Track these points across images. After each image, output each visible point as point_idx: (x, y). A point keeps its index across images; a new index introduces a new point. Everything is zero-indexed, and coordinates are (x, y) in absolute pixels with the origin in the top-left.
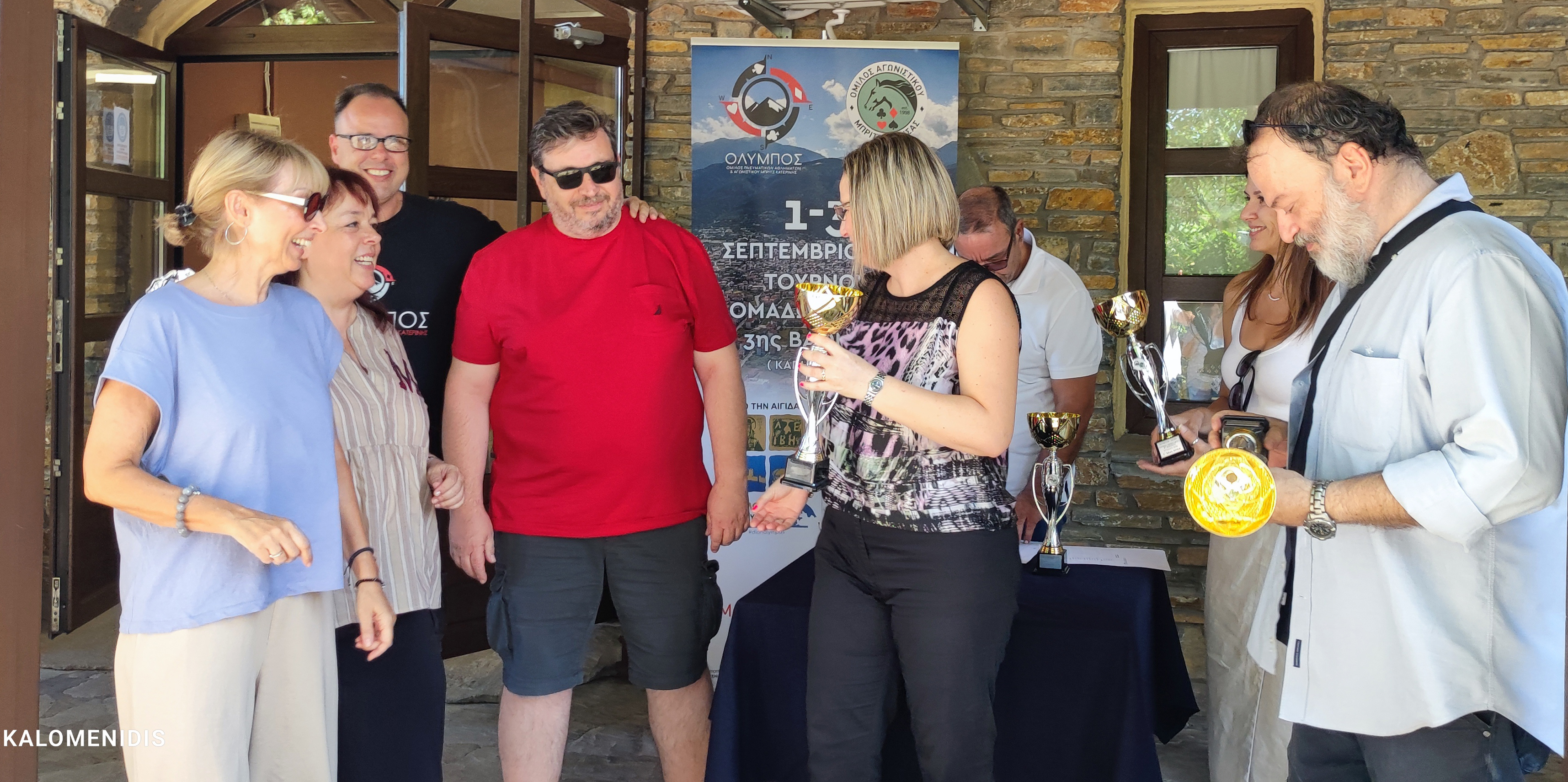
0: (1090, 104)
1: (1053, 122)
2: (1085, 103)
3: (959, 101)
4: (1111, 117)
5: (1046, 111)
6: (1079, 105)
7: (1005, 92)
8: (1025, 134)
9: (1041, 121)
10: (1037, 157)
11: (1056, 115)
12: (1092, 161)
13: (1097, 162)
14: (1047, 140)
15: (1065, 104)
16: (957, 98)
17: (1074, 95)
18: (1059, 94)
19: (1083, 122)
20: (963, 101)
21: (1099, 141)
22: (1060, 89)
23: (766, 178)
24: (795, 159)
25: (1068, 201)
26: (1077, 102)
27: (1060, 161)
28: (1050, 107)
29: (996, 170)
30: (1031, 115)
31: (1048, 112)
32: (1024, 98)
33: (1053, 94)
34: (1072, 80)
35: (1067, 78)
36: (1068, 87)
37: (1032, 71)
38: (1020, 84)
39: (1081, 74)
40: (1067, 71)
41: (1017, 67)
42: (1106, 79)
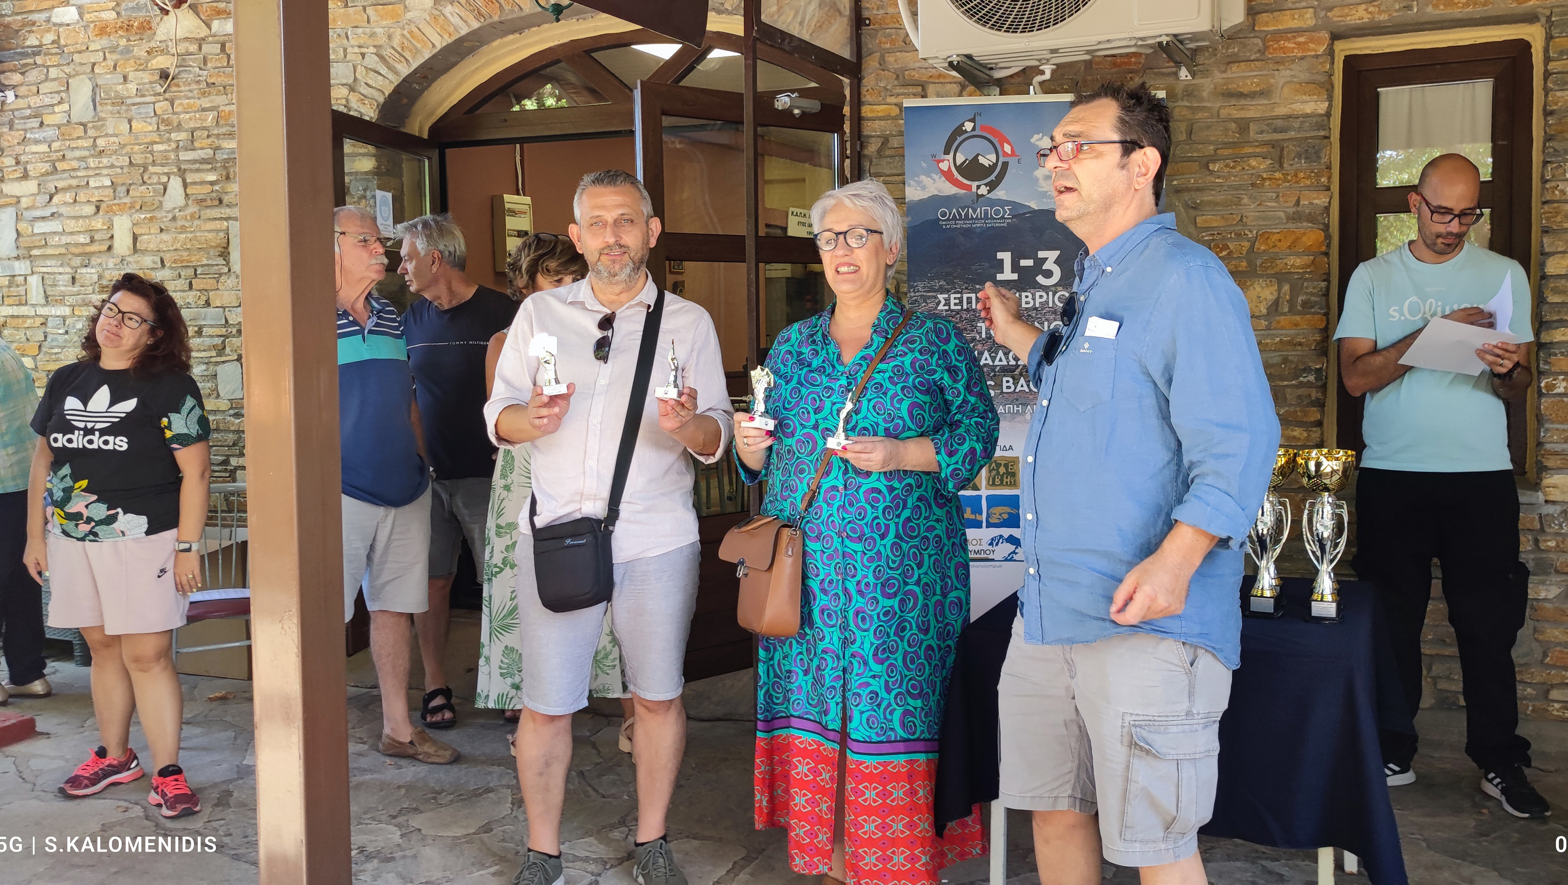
0: (1299, 146)
1: (1261, 165)
2: (1294, 146)
4: (1319, 158)
5: (1253, 154)
6: (1287, 147)
7: (1213, 138)
8: (1232, 178)
9: (1249, 165)
10: (1246, 200)
11: (1264, 158)
12: (1302, 203)
13: (1307, 203)
14: (1255, 183)
15: (1273, 147)
17: (1282, 138)
18: (1267, 137)
19: (1292, 165)
21: (1308, 182)
22: (1268, 132)
23: (978, 230)
24: (1005, 212)
25: (1277, 243)
26: (1285, 145)
27: (1268, 204)
28: (1258, 150)
29: (1204, 215)
30: (1239, 160)
31: (1256, 156)
32: (1231, 143)
33: (1260, 137)
34: (1280, 123)
35: (1275, 121)
36: (1275, 131)
37: (1239, 116)
38: (1227, 130)
39: (1289, 117)
40: (1274, 114)
41: (1224, 113)
42: (1314, 120)
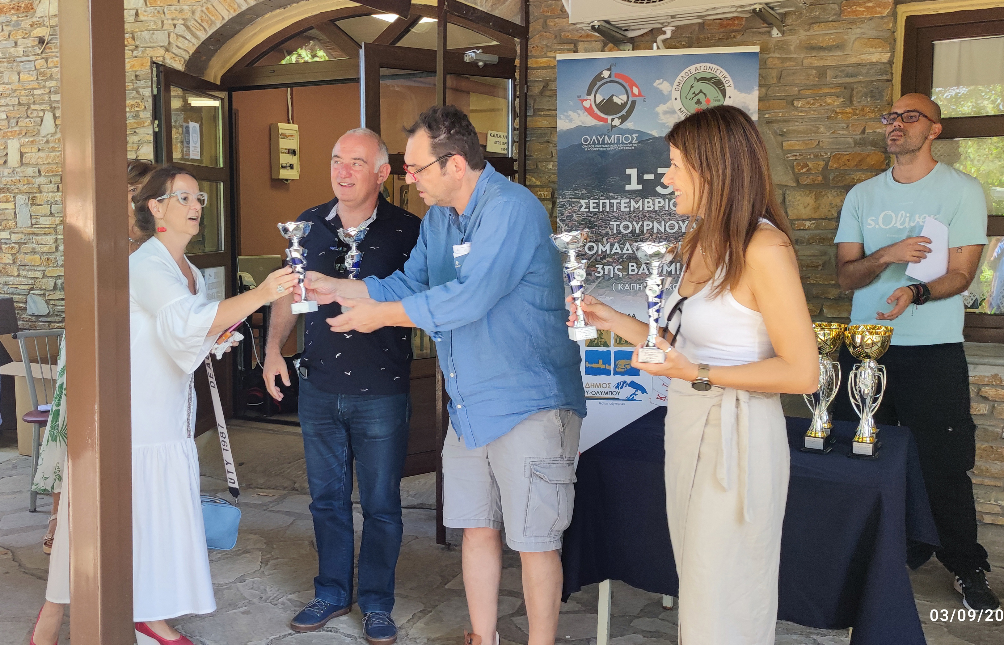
0: (866, 87)
1: (835, 102)
2: (862, 87)
3: (759, 90)
4: (882, 96)
5: (829, 94)
6: (857, 88)
7: (797, 82)
8: (812, 112)
9: (825, 102)
10: (822, 129)
11: (838, 97)
12: (867, 131)
13: (871, 131)
14: (830, 117)
15: (845, 88)
16: (757, 88)
17: (852, 81)
18: (840, 80)
19: (860, 102)
20: (764, 90)
21: (872, 115)
22: (841, 77)
23: (611, 153)
24: (633, 139)
25: (848, 163)
26: (855, 86)
27: (841, 132)
28: (833, 91)
29: (788, 141)
30: (818, 98)
31: (831, 95)
32: (812, 85)
33: (835, 81)
34: (851, 70)
35: (847, 69)
36: (847, 76)
37: (818, 65)
38: (808, 75)
39: (859, 65)
40: (846, 63)
41: (806, 62)
42: (879, 67)
